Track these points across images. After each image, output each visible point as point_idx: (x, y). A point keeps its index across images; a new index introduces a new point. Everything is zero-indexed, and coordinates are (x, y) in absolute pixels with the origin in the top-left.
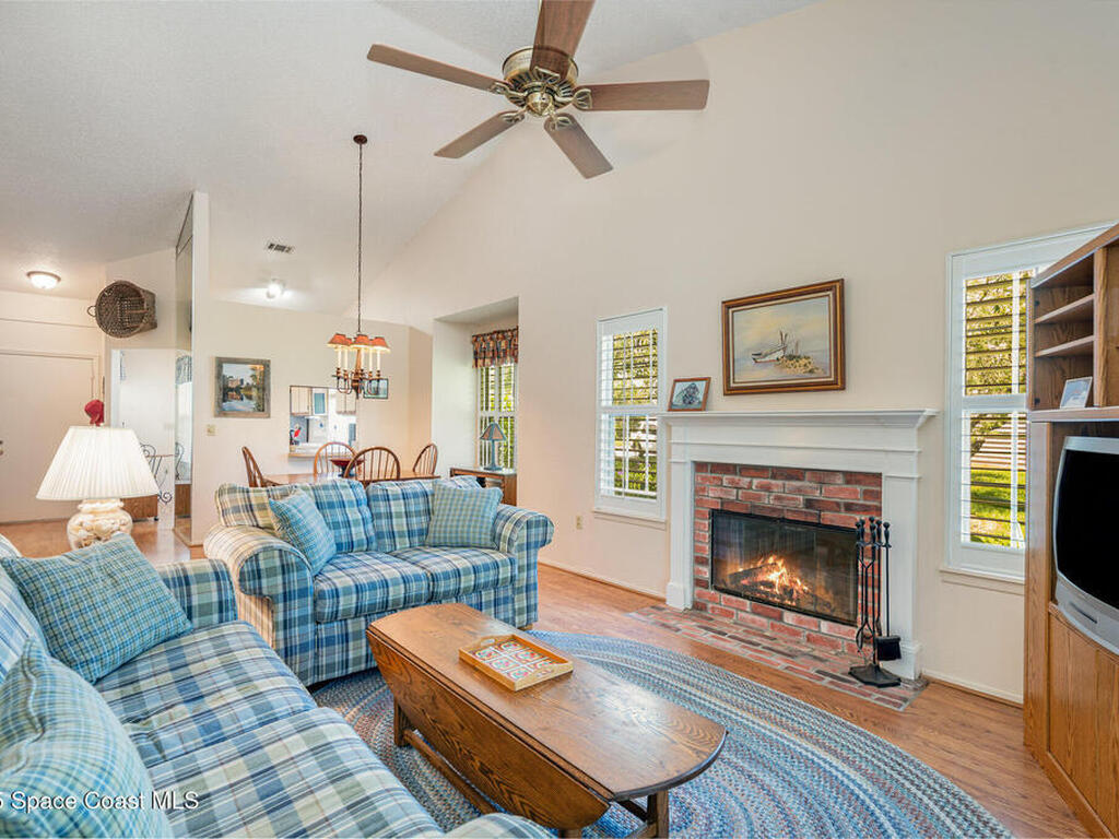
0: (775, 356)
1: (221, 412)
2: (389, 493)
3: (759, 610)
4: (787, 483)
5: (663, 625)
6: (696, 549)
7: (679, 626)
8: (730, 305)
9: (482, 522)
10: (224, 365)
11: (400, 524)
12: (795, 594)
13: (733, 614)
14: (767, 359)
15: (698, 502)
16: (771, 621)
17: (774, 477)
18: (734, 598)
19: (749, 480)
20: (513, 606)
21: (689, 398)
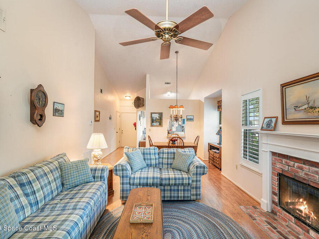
0: (303, 107)
1: (152, 126)
2: (164, 152)
3: (298, 224)
4: (311, 167)
5: (250, 216)
6: (273, 188)
7: (256, 218)
8: (284, 86)
9: (185, 164)
10: (153, 114)
11: (165, 161)
12: (311, 219)
13: (287, 221)
14: (300, 108)
15: (274, 169)
16: (304, 232)
17: (304, 164)
18: (288, 214)
19: (293, 163)
20: (191, 192)
21: (269, 125)
